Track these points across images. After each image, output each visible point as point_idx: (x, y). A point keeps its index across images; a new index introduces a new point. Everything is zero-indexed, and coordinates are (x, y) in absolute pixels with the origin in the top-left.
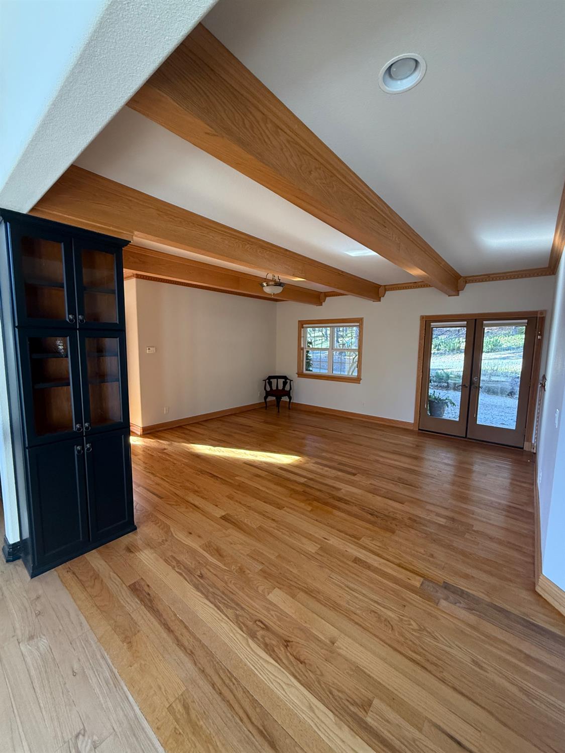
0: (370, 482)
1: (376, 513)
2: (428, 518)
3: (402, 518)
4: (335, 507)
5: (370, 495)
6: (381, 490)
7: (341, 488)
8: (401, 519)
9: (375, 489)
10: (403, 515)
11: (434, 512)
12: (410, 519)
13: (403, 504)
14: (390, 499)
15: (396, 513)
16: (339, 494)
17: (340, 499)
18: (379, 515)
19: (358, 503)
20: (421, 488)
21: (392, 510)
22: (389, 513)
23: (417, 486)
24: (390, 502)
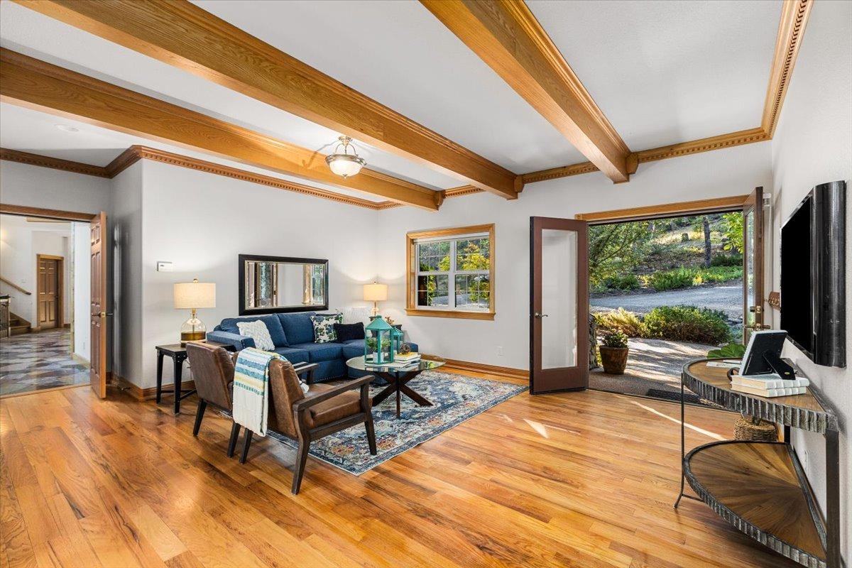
0: (490, 477)
1: (490, 545)
2: (595, 555)
3: (542, 555)
4: (412, 532)
5: (487, 503)
6: (508, 493)
7: (436, 489)
8: (540, 558)
9: (498, 491)
10: (544, 548)
11: (607, 539)
12: (558, 556)
13: (547, 522)
14: (523, 512)
15: (531, 544)
16: (428, 504)
17: (427, 514)
18: (495, 548)
19: (460, 522)
20: (583, 486)
21: (523, 535)
22: (518, 543)
23: (576, 483)
24: (523, 519)
